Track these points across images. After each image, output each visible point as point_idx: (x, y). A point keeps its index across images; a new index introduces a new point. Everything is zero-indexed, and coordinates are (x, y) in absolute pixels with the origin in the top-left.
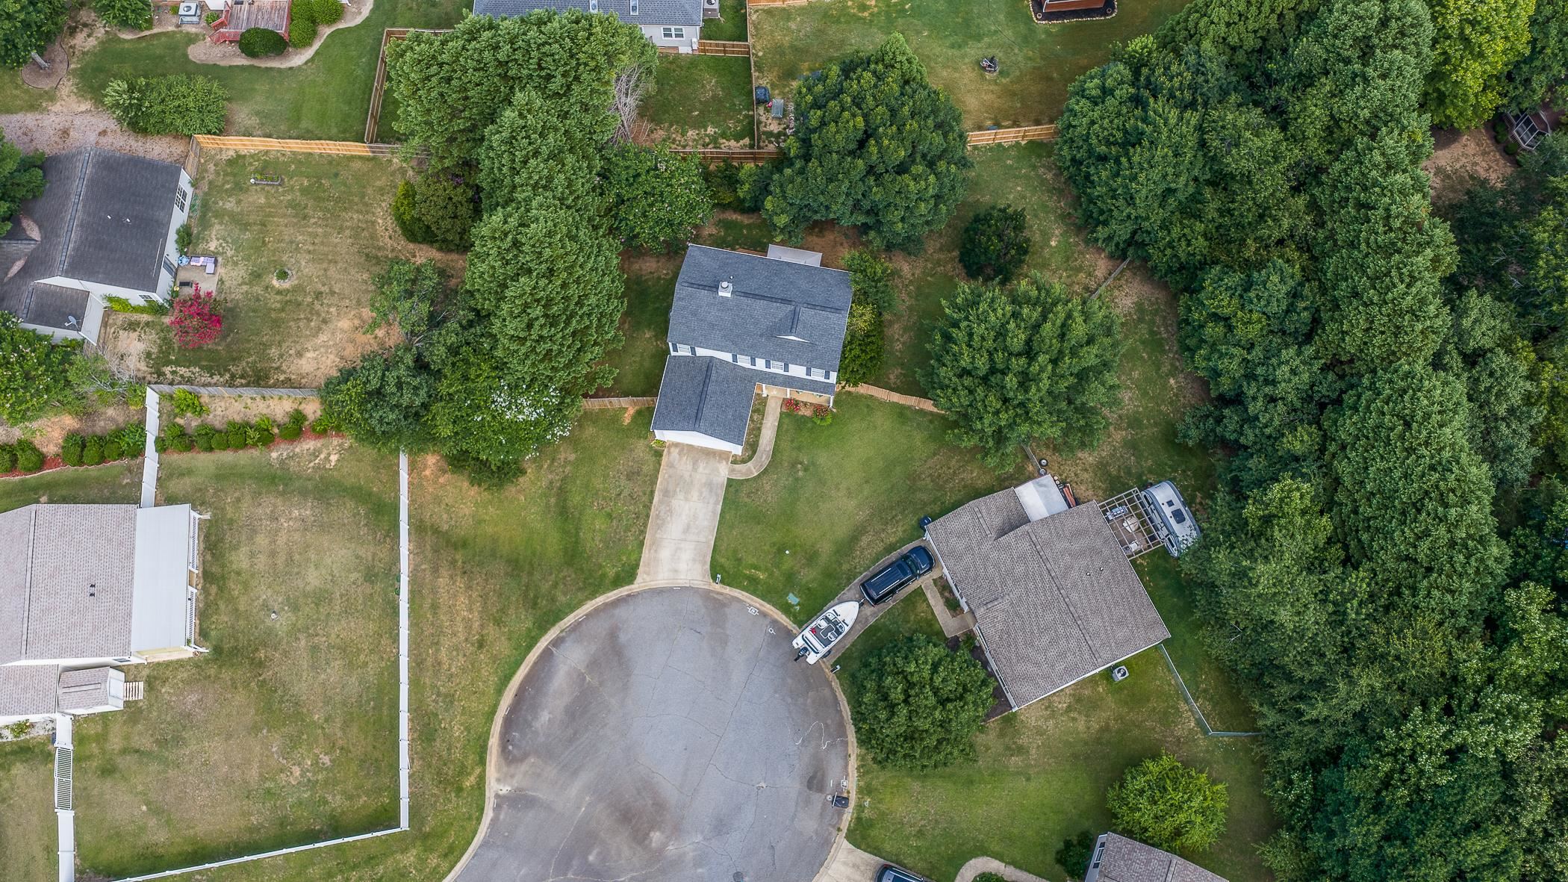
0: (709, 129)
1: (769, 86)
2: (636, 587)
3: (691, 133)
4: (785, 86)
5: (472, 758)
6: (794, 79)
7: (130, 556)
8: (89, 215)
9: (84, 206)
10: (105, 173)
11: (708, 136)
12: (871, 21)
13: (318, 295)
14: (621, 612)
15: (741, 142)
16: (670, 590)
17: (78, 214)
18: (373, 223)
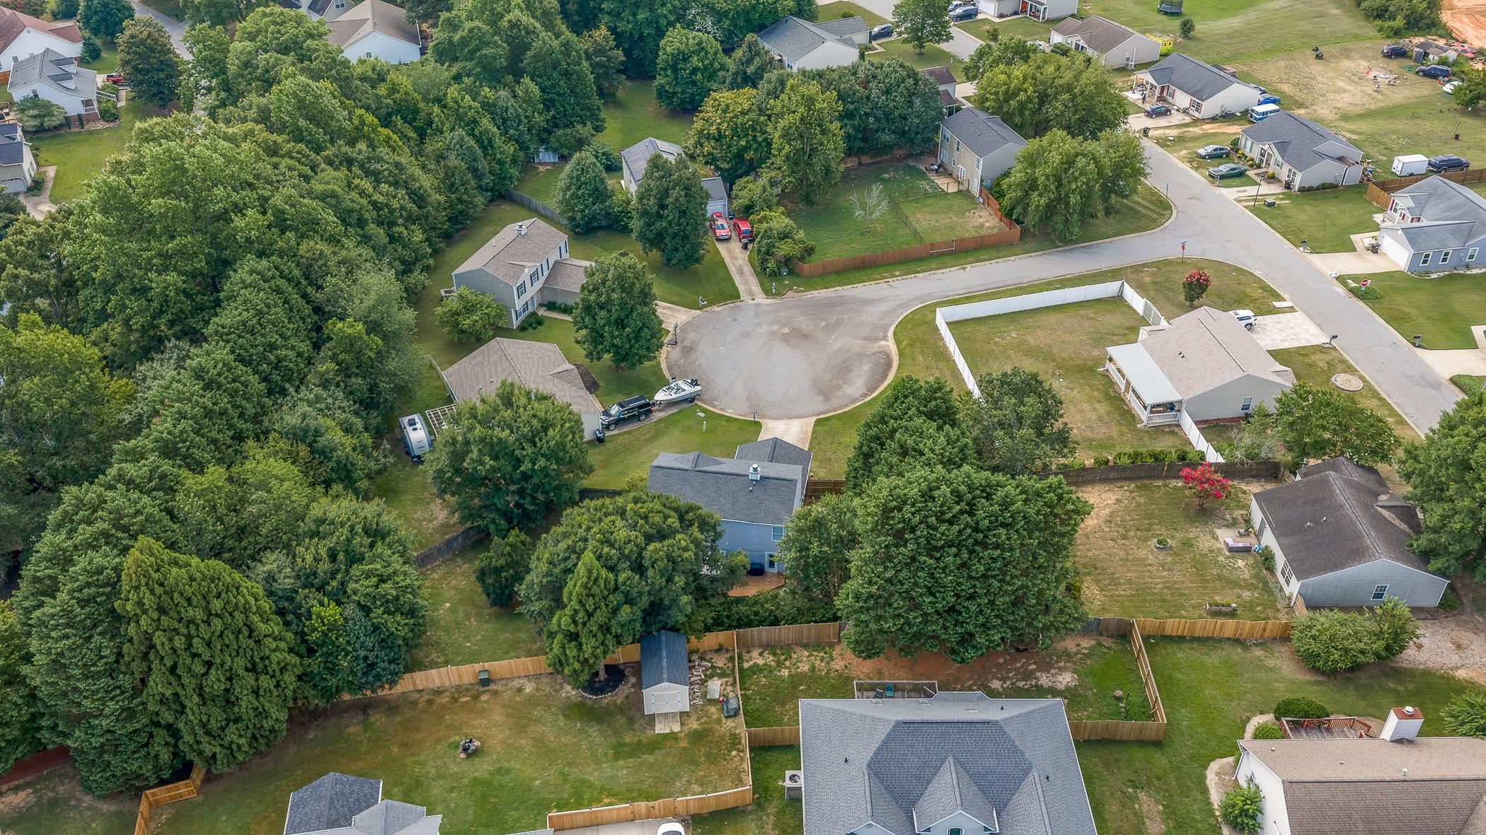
0: (786, 674)
1: (724, 721)
2: (814, 419)
3: (805, 668)
4: (706, 723)
5: (907, 351)
6: (695, 731)
7: (1170, 378)
8: (1343, 515)
9: (1351, 519)
10: (1355, 546)
11: (786, 668)
12: (601, 793)
13: (1124, 537)
14: (823, 408)
15: (751, 663)
16: (790, 418)
17: (1350, 512)
18: (1102, 590)
